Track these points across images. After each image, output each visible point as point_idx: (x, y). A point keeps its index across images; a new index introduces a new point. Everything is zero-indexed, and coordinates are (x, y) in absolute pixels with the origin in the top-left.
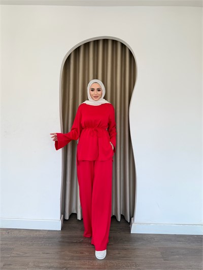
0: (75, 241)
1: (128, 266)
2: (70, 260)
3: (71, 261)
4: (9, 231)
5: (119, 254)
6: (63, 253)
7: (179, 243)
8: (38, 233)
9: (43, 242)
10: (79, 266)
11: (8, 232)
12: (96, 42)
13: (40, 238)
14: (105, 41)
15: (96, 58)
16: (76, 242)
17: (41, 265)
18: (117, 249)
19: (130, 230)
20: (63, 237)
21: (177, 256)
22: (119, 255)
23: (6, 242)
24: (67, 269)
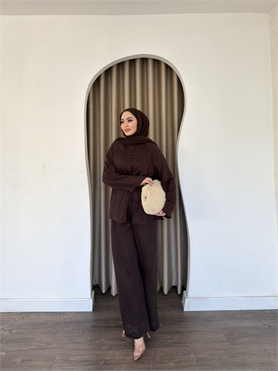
0: (113, 325)
1: (185, 355)
2: (108, 350)
3: (110, 352)
4: (24, 315)
5: (172, 339)
6: (98, 341)
7: (246, 321)
8: (62, 316)
9: (70, 329)
10: (121, 358)
11: (23, 318)
13: (66, 323)
16: (115, 327)
18: (169, 333)
19: (182, 307)
20: (95, 321)
21: (247, 339)
22: (171, 341)
23: (21, 331)
24: (105, 364)
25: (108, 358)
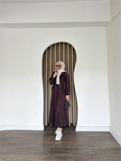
1: (74, 143)
3: (49, 142)
4: (20, 131)
5: (70, 139)
6: (45, 139)
8: (33, 131)
9: (36, 135)
12: (58, 44)
13: (35, 133)
14: (62, 43)
15: (57, 51)
16: (51, 135)
17: (36, 143)
18: (69, 137)
19: (75, 130)
20: (44, 133)
21: (96, 140)
24: (47, 145)
25: (48, 143)
